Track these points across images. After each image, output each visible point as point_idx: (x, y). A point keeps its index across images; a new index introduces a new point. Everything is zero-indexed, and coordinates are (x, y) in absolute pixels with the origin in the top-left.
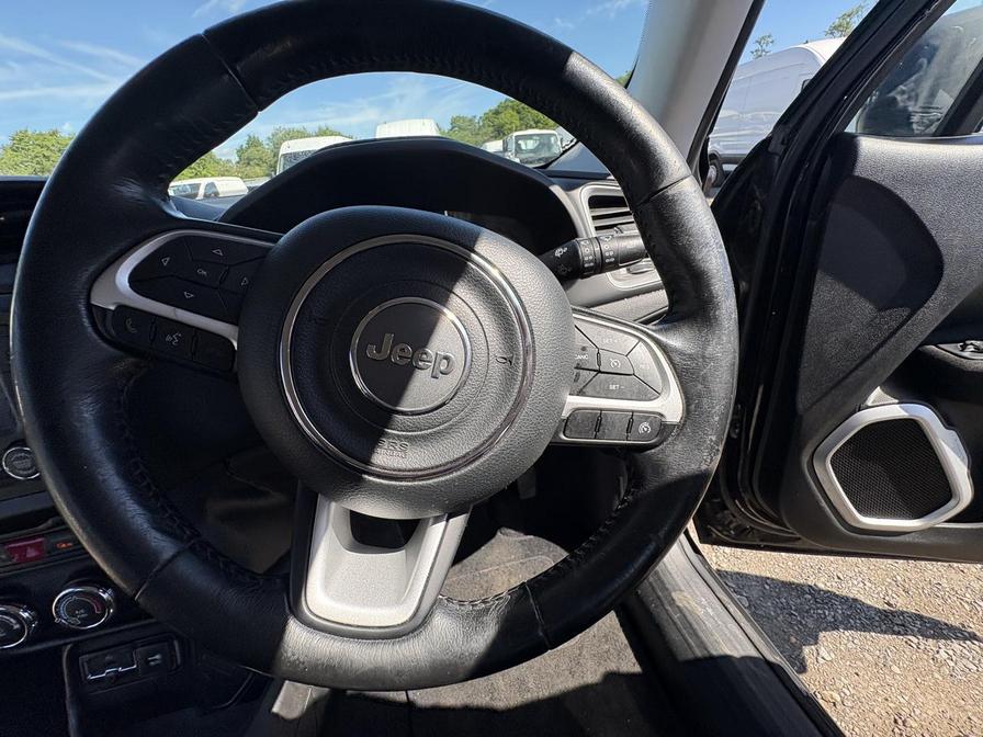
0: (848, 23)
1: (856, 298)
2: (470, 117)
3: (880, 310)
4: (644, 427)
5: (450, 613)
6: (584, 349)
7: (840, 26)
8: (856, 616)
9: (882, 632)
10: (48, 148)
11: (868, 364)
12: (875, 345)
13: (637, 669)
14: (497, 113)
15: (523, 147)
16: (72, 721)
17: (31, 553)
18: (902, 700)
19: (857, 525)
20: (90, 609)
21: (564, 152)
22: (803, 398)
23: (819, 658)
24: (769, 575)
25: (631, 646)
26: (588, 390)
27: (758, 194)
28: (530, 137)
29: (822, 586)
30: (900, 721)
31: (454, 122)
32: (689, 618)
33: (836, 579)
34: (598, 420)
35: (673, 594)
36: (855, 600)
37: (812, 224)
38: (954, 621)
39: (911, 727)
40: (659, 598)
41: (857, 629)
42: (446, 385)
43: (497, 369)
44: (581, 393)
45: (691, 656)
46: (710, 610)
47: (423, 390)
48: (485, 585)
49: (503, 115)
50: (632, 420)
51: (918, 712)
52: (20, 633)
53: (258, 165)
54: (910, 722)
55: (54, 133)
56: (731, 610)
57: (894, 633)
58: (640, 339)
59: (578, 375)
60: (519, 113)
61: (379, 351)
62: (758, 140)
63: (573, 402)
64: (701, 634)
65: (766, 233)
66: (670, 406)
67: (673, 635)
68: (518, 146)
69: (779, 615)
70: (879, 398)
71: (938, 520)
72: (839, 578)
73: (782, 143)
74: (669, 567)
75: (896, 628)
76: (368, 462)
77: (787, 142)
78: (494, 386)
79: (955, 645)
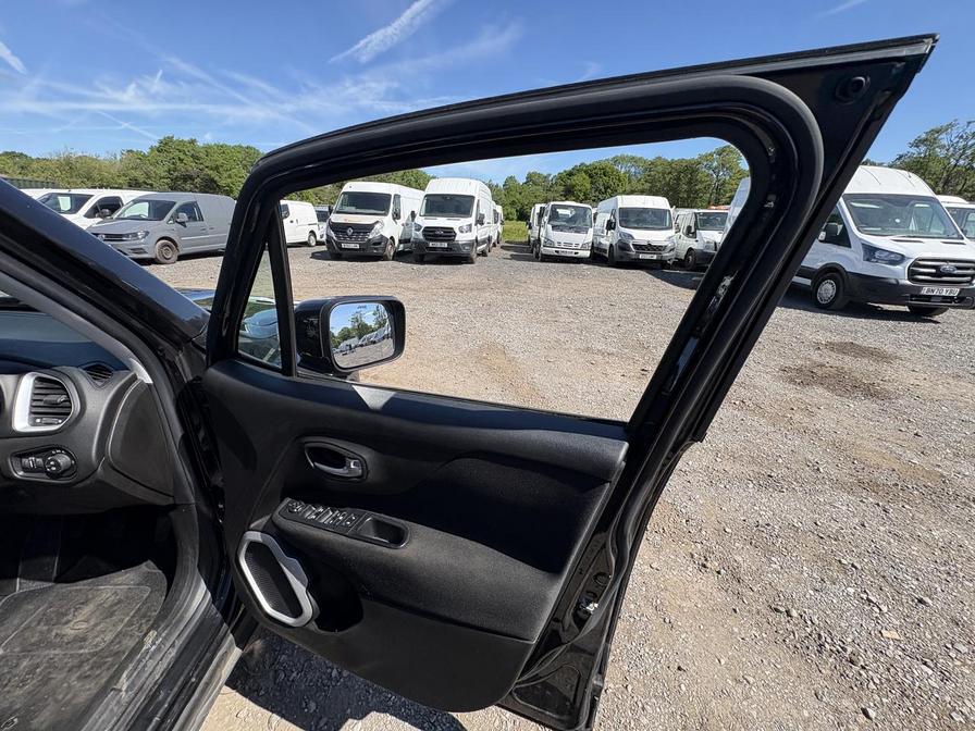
0: (935, 139)
2: (545, 174)
7: (926, 140)
10: (185, 153)
14: (570, 174)
49: (575, 178)
55: (192, 142)
60: (591, 176)
68: (554, 212)
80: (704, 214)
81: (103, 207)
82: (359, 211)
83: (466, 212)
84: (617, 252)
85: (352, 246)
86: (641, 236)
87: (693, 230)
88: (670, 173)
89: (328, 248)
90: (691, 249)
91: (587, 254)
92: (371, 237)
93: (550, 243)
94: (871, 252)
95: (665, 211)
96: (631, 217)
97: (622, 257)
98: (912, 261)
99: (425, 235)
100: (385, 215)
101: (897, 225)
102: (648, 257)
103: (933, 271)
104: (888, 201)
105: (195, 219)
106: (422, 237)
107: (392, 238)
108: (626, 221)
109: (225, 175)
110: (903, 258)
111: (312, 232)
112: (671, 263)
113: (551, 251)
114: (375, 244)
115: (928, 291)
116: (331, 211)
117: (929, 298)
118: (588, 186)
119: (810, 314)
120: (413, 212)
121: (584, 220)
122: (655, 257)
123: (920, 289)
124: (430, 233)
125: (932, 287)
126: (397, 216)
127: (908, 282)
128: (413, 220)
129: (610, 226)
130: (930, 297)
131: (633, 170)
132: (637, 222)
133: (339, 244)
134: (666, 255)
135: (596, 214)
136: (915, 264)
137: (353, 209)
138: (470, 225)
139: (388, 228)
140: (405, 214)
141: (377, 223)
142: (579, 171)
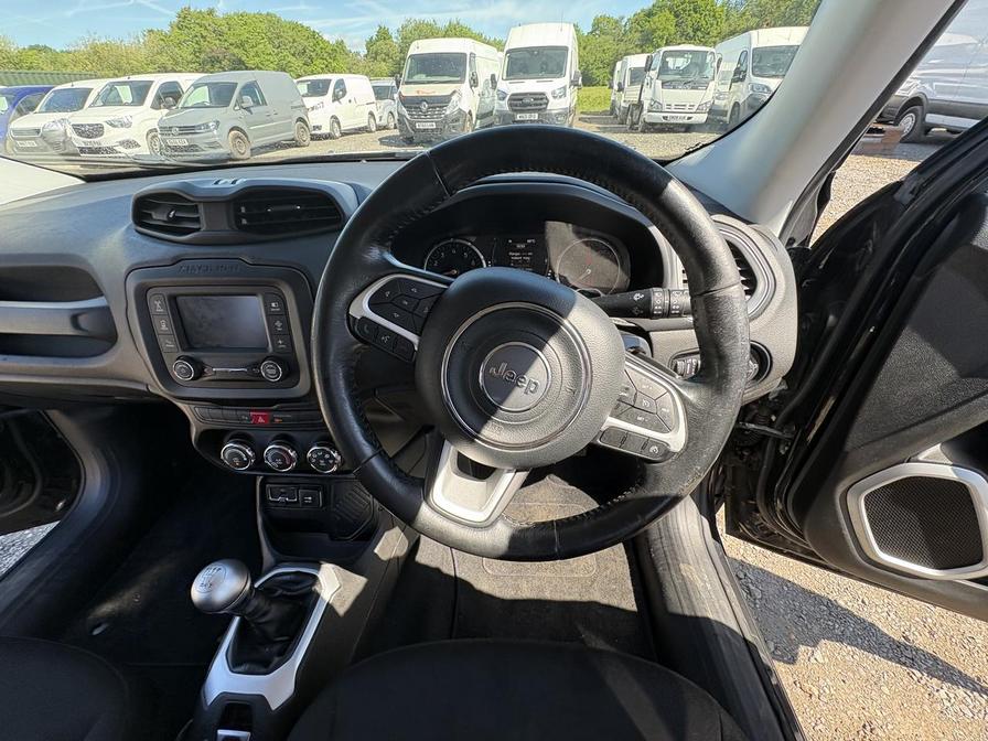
1: (938, 358)
2: (616, 17)
3: (963, 376)
4: (654, 448)
5: (506, 524)
6: (627, 389)
8: (866, 637)
9: (887, 658)
10: (206, 29)
11: (932, 423)
12: (945, 407)
13: (635, 608)
14: (650, 14)
15: (671, 65)
16: (260, 520)
17: (261, 420)
18: (879, 714)
19: (876, 559)
20: (284, 460)
21: (687, 154)
22: (855, 437)
23: (812, 659)
24: (791, 580)
25: (634, 592)
26: (623, 416)
27: (874, 233)
28: (681, 54)
29: (841, 603)
30: (868, 728)
31: (597, 25)
32: (689, 586)
33: (860, 602)
34: (625, 436)
35: (682, 566)
36: (872, 625)
37: (915, 279)
38: (970, 673)
39: (877, 735)
40: (668, 564)
41: (862, 648)
42: (531, 399)
43: (565, 394)
44: (618, 417)
45: (679, 611)
46: (709, 586)
47: (518, 399)
48: (528, 515)
49: (656, 18)
50: (647, 442)
51: (890, 727)
52: (245, 463)
53: (384, 60)
54: (878, 731)
55: (211, 12)
56: (728, 591)
57: (899, 662)
58: (668, 391)
59: (618, 406)
60: (677, 16)
61: (497, 371)
62: (889, 181)
63: (611, 421)
64: (694, 600)
65: (867, 278)
66: (677, 439)
67: (670, 593)
68: (664, 63)
69: (787, 614)
70: (934, 455)
71: (962, 576)
72: (863, 602)
73: (911, 192)
74: (685, 545)
75: (903, 659)
76: (478, 433)
77: (917, 192)
78: (561, 405)
79: (961, 692)
81: (167, 95)
82: (430, 79)
83: (558, 71)
85: (428, 126)
89: (401, 131)
92: (448, 112)
93: (656, 106)
96: (767, 62)
99: (510, 105)
100: (462, 82)
105: (258, 104)
106: (507, 108)
107: (471, 112)
108: (761, 68)
109: (252, 54)
111: (371, 114)
113: (657, 117)
114: (453, 120)
116: (398, 82)
118: (672, 29)
120: (493, 77)
121: (704, 70)
124: (518, 102)
126: (474, 83)
128: (494, 87)
129: (739, 76)
132: (776, 67)
133: (413, 125)
137: (423, 77)
138: (564, 88)
139: (466, 99)
140: (483, 78)
141: (454, 92)
142: (661, 8)
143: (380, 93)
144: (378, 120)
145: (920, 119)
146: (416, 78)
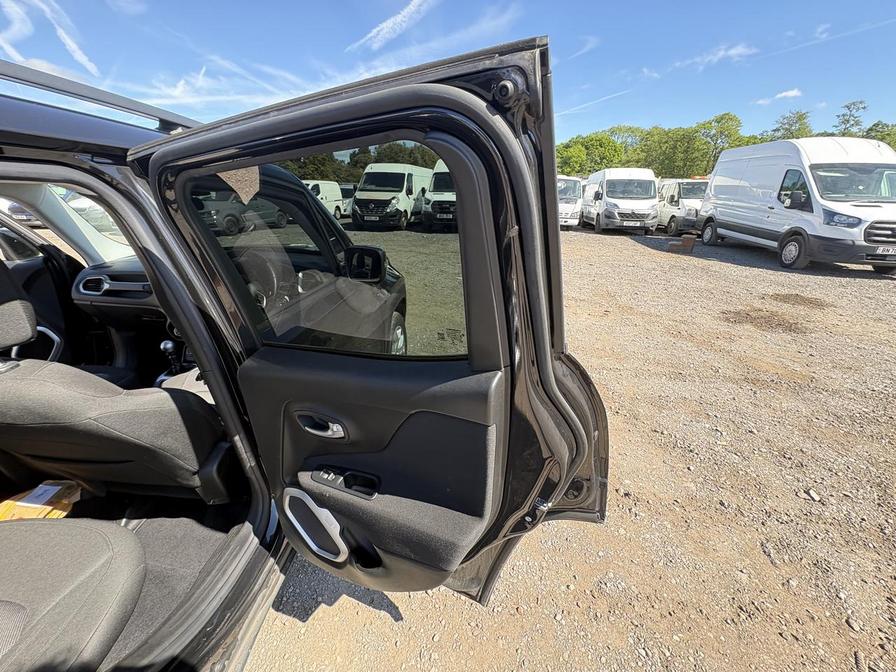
80: (688, 184)
82: (378, 188)
84: (603, 221)
85: (373, 218)
86: (626, 205)
87: (676, 199)
88: (666, 142)
89: (353, 220)
90: (673, 216)
91: (575, 222)
92: (388, 210)
94: (830, 216)
95: (651, 182)
96: (617, 188)
97: (607, 225)
98: (868, 224)
99: (433, 208)
100: (401, 191)
101: (860, 192)
102: (632, 224)
103: (889, 232)
104: (851, 169)
106: (430, 210)
107: (406, 211)
108: (612, 192)
110: (860, 221)
111: (338, 208)
112: (654, 229)
114: (392, 216)
115: (884, 250)
116: (355, 189)
117: (883, 257)
118: (584, 157)
119: (771, 272)
120: (423, 189)
121: (574, 192)
122: (638, 224)
123: (875, 249)
124: (438, 206)
125: (887, 247)
126: (409, 192)
127: (864, 243)
128: (423, 195)
129: (598, 196)
130: (886, 256)
131: (629, 140)
132: (623, 192)
133: (362, 217)
134: (649, 222)
135: (584, 187)
136: (871, 227)
137: (373, 187)
139: (403, 202)
140: (416, 190)
141: (393, 198)
142: (576, 143)
143: (346, 194)
144: (342, 212)
145: (714, 231)
146: (369, 187)
